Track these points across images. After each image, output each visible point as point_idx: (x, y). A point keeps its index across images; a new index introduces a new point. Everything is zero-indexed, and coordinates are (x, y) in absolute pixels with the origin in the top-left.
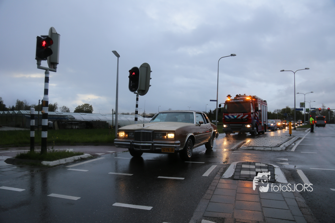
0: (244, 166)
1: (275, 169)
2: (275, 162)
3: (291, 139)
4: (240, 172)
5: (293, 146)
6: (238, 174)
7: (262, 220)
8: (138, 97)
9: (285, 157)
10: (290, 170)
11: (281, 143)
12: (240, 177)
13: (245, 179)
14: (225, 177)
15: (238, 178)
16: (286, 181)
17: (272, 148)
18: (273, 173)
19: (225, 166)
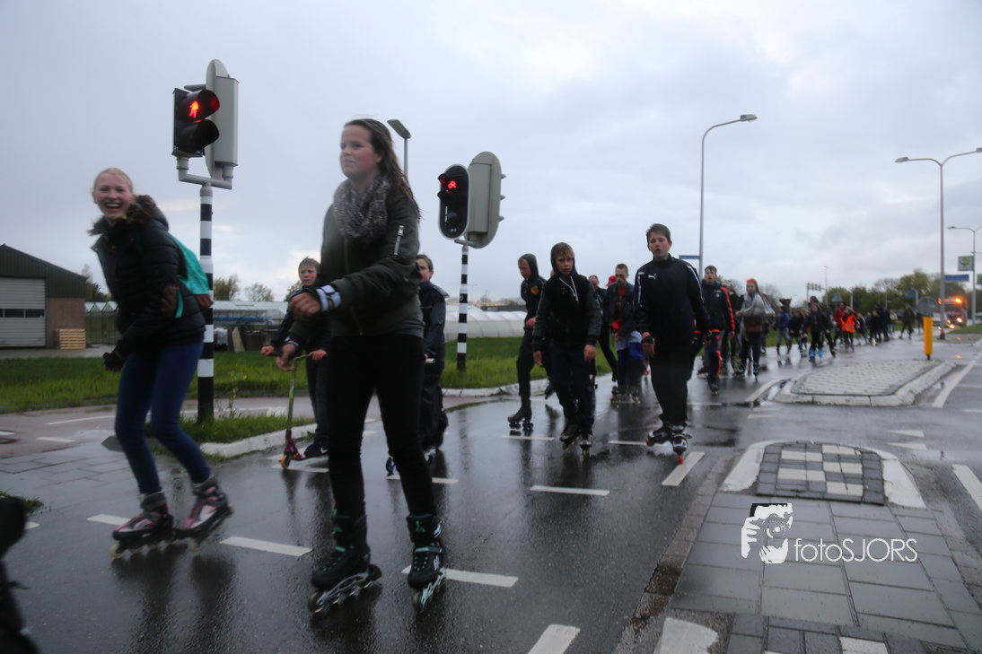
0: (787, 455)
1: (884, 463)
2: (883, 442)
3: (930, 368)
4: (776, 473)
5: (938, 392)
6: (770, 478)
7: (851, 624)
8: (465, 253)
9: (915, 426)
10: (930, 467)
11: (900, 384)
12: (777, 489)
13: (793, 494)
14: (731, 488)
15: (771, 492)
16: (919, 503)
17: (872, 398)
18: (878, 476)
19: (731, 456)
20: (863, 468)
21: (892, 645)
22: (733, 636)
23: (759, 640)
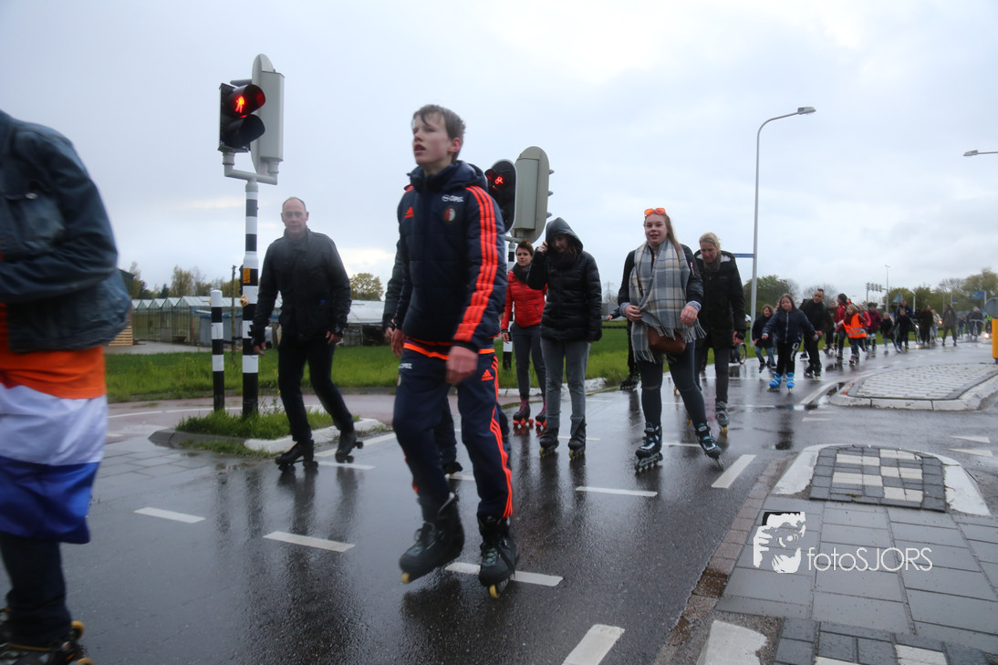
0: (843, 458)
1: (946, 469)
2: (946, 447)
4: (831, 477)
6: (825, 482)
7: (907, 632)
9: (980, 432)
10: (996, 474)
11: (966, 388)
12: (831, 494)
13: (849, 499)
14: (783, 492)
15: (826, 497)
16: (984, 511)
17: (934, 402)
18: (939, 482)
19: (784, 459)
20: (923, 474)
21: (951, 655)
22: (782, 640)
23: (810, 645)
